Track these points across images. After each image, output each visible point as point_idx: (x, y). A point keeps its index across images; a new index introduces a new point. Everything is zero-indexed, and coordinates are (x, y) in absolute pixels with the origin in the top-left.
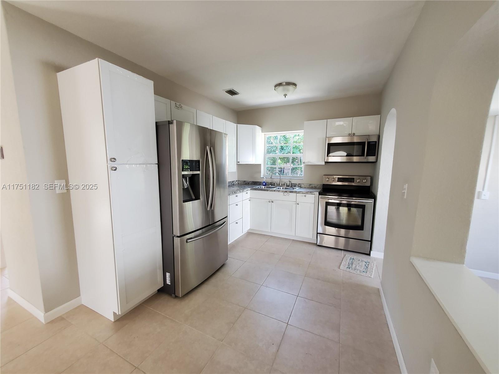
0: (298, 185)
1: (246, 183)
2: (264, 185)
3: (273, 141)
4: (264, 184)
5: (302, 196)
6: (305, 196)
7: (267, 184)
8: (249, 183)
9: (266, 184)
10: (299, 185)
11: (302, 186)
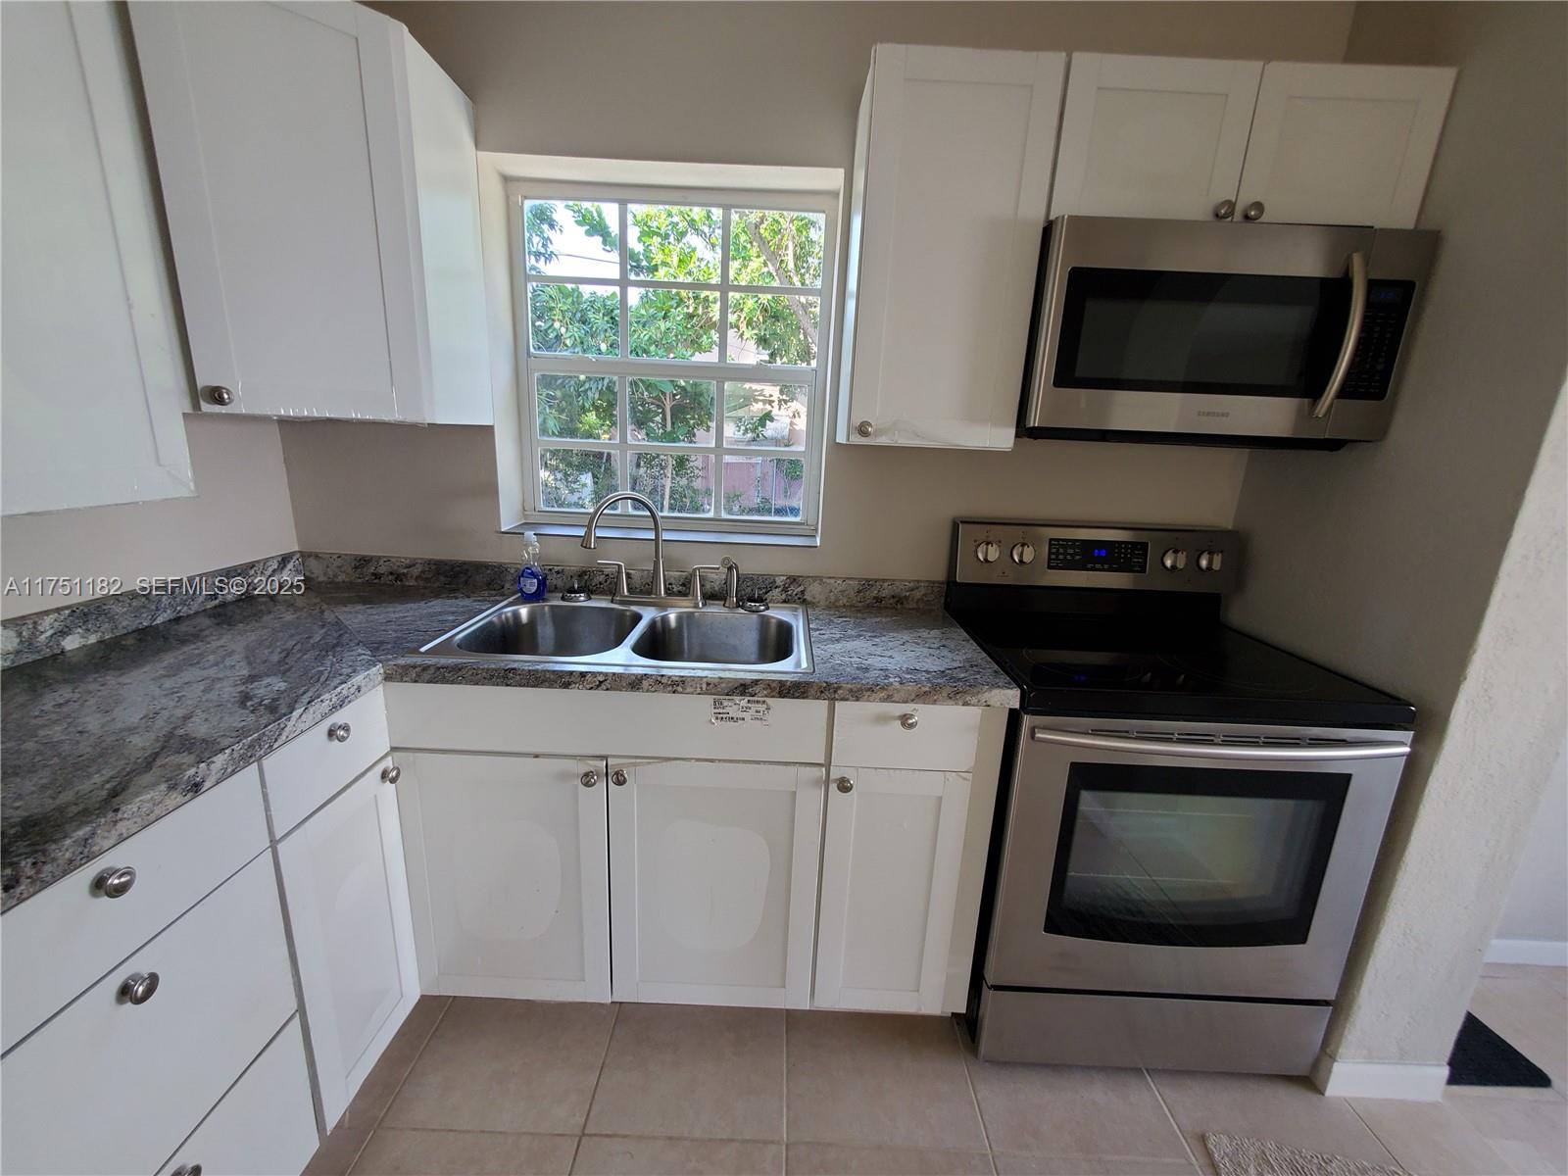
0: (785, 590)
1: (377, 576)
2: (527, 598)
3: (563, 330)
4: (531, 586)
5: (882, 719)
6: (905, 721)
7: (552, 580)
8: (399, 577)
9: (542, 583)
10: (796, 590)
11: (814, 591)
